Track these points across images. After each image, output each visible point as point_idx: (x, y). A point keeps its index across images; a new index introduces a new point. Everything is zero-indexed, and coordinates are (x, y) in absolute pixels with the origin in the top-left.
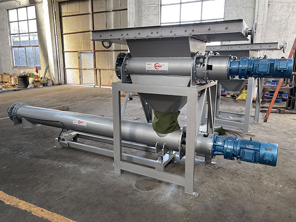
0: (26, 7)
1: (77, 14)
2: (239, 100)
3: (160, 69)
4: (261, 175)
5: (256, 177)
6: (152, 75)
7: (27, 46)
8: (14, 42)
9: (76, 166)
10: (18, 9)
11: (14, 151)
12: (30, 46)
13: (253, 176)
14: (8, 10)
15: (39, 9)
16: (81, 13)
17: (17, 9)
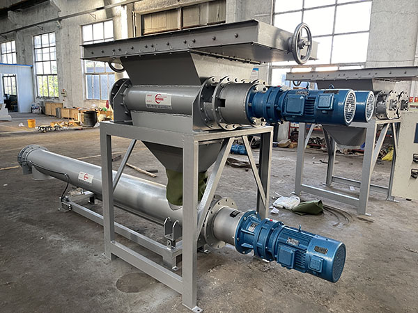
0: (103, 22)
1: (163, 30)
2: (385, 160)
3: (162, 103)
4: (335, 293)
5: (323, 295)
6: (155, 112)
7: (102, 74)
8: (88, 68)
9: (63, 240)
10: (94, 25)
11: (7, 209)
12: (105, 73)
13: (319, 293)
14: (82, 26)
15: (117, 25)
16: (168, 29)
17: (92, 24)
